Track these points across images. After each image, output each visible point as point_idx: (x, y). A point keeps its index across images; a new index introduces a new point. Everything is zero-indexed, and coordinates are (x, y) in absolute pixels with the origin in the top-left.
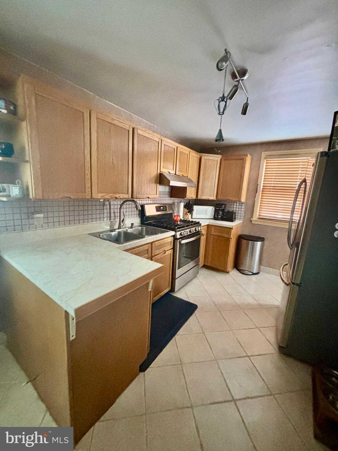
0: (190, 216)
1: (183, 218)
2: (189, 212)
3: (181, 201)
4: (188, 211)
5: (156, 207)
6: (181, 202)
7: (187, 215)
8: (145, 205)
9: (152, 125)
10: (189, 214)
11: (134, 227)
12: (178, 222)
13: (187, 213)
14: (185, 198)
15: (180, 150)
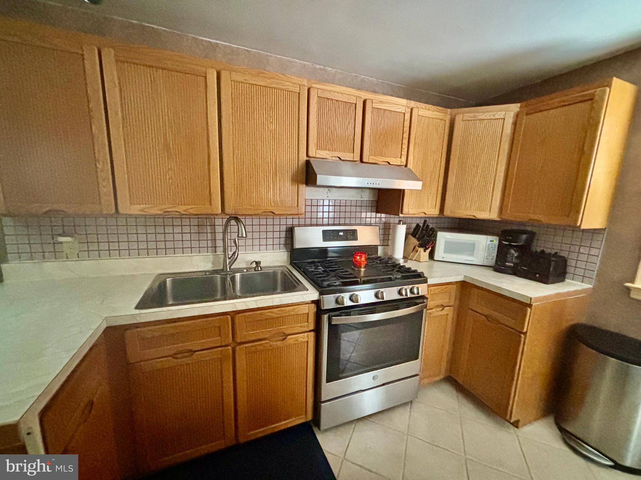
0: (424, 255)
1: (404, 257)
2: (421, 246)
3: (400, 221)
4: (419, 244)
5: (324, 232)
6: (399, 223)
7: (417, 251)
8: (296, 228)
9: (318, 66)
10: (421, 250)
11: (260, 269)
12: (361, 267)
13: (417, 247)
14: (401, 215)
15: (375, 105)
